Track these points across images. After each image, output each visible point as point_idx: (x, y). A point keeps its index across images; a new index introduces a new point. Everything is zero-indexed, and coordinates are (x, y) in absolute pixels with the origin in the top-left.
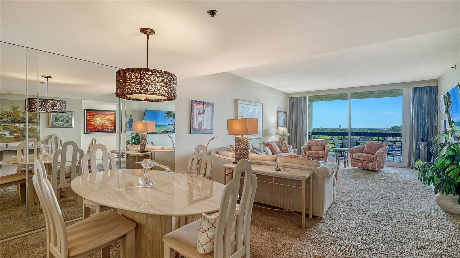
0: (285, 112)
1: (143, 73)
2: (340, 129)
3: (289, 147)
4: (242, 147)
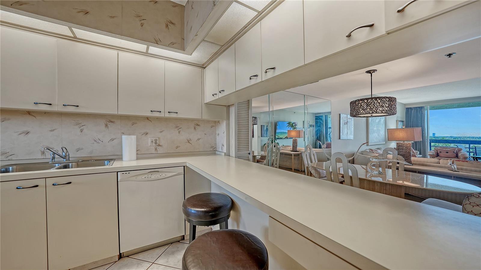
0: (403, 121)
1: (384, 100)
2: (435, 137)
3: (417, 153)
4: (405, 151)
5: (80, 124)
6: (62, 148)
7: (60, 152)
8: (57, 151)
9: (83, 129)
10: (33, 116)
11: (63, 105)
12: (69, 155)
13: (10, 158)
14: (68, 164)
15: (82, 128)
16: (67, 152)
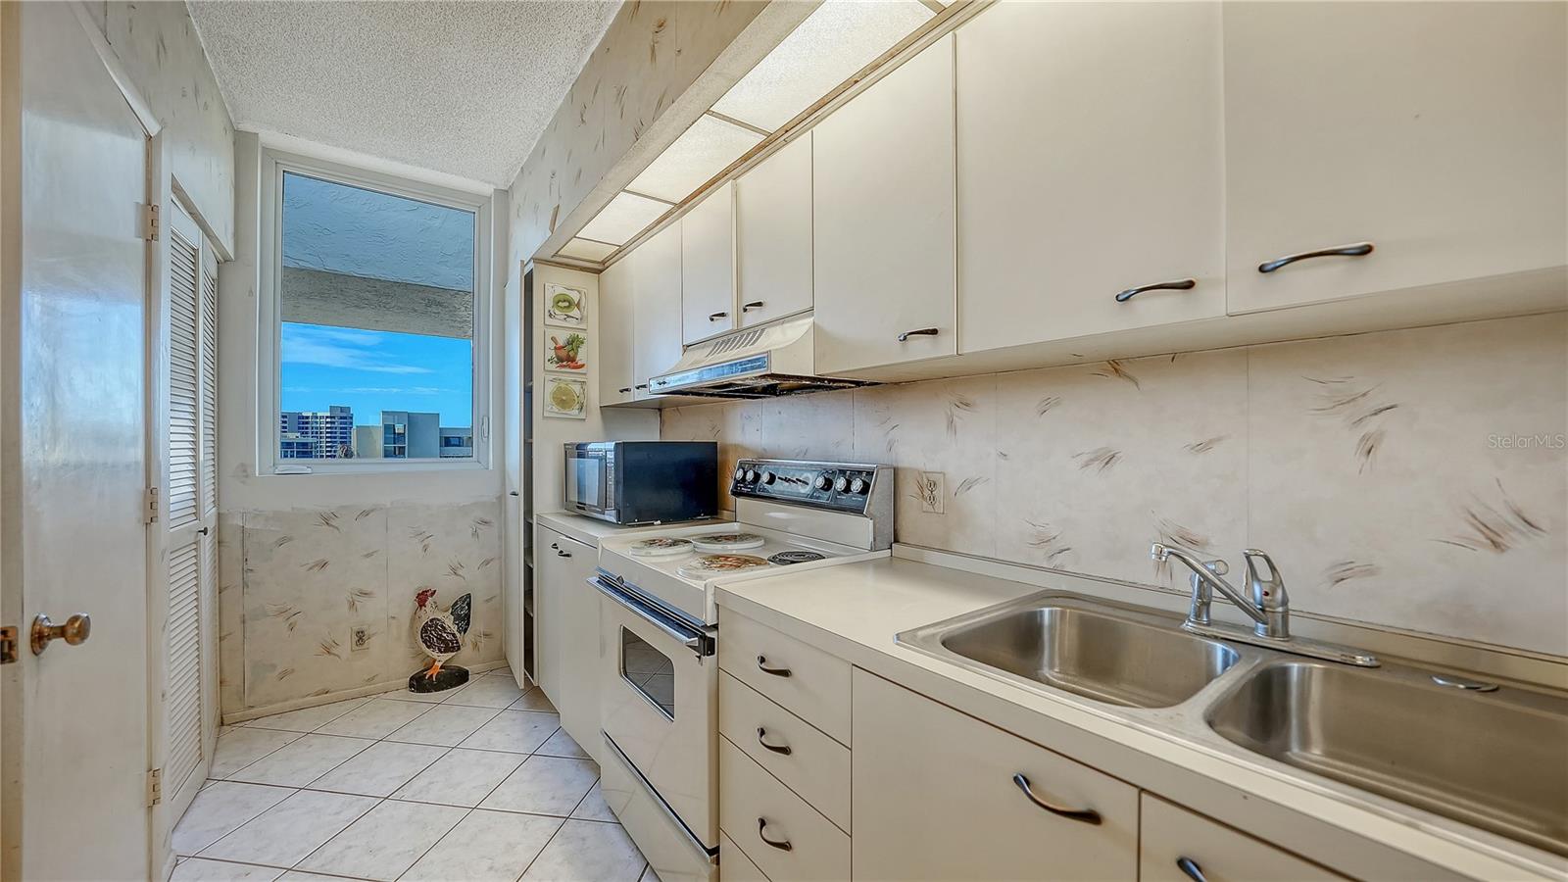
5: (1361, 400)
6: (1248, 557)
7: (1237, 580)
8: (1221, 568)
9: (1380, 435)
10: (1129, 377)
11: (1262, 269)
12: (1285, 602)
13: (1058, 560)
14: (1277, 662)
15: (1373, 425)
16: (1277, 582)
